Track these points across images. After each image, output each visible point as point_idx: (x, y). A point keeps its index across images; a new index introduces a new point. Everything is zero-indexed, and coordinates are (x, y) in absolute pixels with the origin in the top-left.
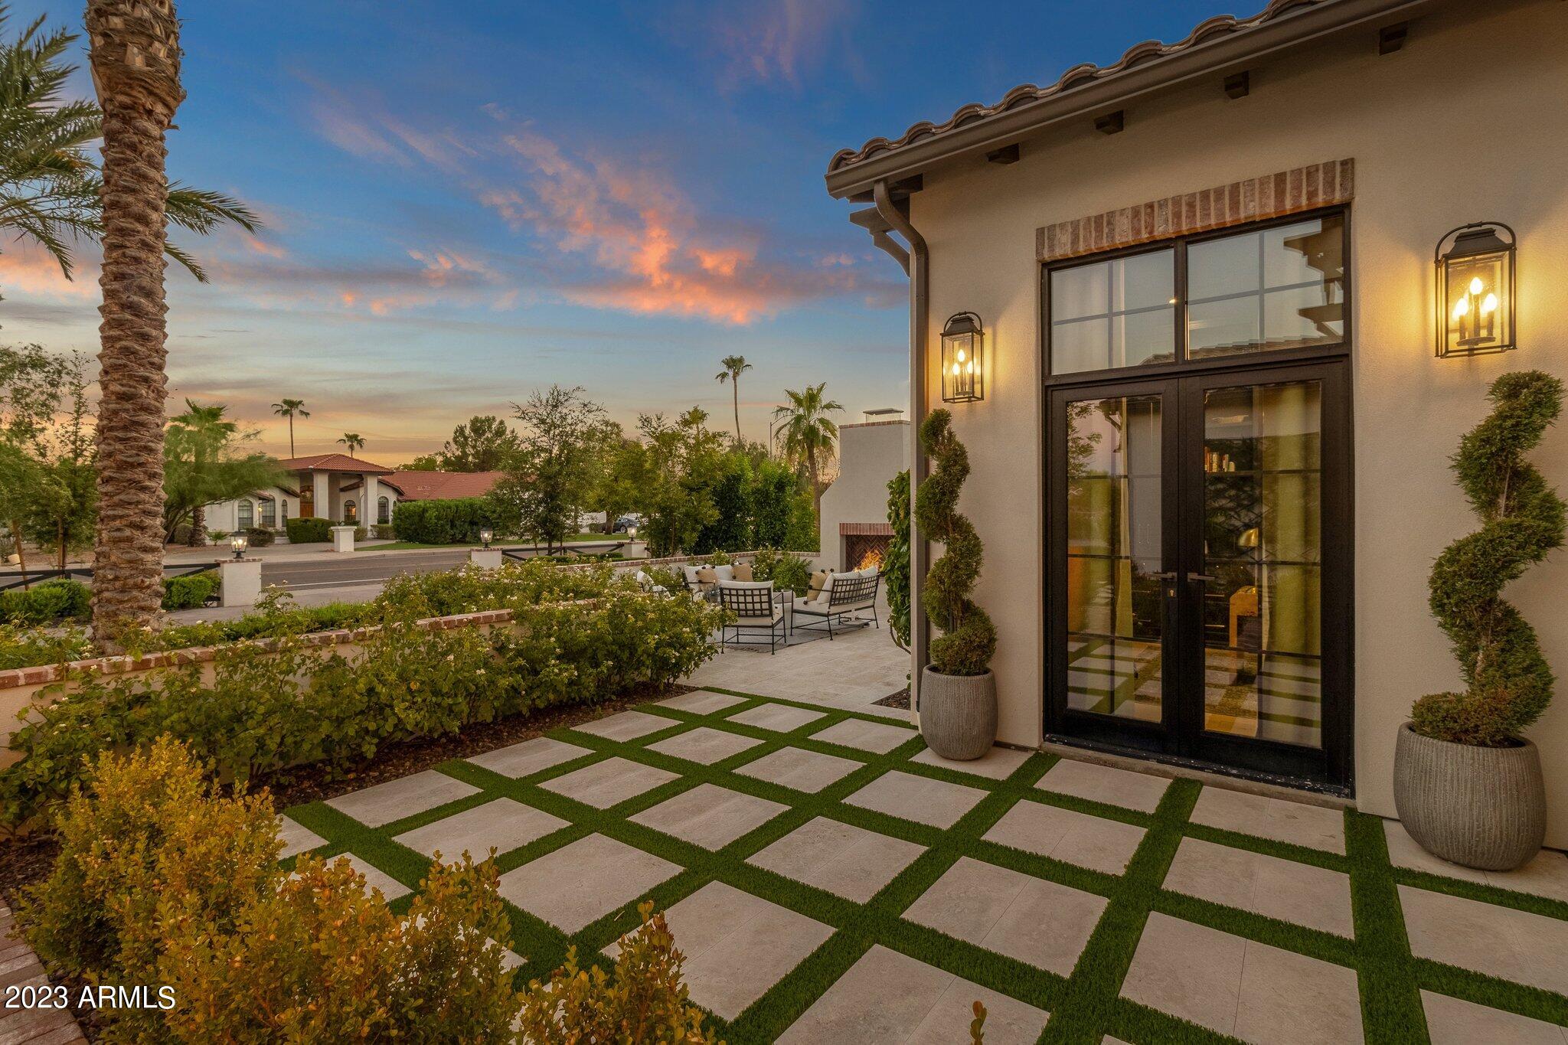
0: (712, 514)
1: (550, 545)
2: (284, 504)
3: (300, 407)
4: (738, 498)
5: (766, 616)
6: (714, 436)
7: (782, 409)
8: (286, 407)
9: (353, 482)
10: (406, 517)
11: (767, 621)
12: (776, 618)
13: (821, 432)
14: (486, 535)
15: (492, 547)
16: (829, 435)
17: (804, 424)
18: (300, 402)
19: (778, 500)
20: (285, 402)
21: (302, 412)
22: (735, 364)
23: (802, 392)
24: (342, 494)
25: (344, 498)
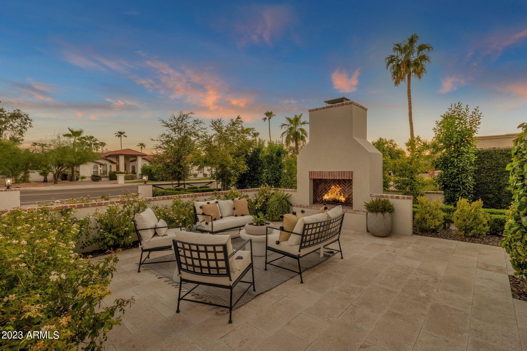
0: (244, 168)
1: (179, 182)
2: (111, 167)
3: (124, 134)
4: (259, 160)
5: (223, 275)
6: (247, 130)
7: (284, 125)
8: (119, 134)
9: (134, 159)
10: (145, 171)
11: (224, 281)
12: (235, 276)
13: (301, 134)
14: (145, 178)
15: (148, 183)
16: (304, 135)
17: (293, 131)
18: (124, 132)
19: (278, 161)
20: (119, 132)
21: (124, 136)
22: (269, 115)
23: (292, 117)
24: (131, 163)
25: (131, 164)
